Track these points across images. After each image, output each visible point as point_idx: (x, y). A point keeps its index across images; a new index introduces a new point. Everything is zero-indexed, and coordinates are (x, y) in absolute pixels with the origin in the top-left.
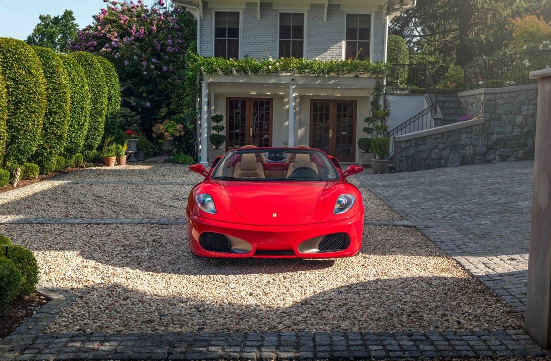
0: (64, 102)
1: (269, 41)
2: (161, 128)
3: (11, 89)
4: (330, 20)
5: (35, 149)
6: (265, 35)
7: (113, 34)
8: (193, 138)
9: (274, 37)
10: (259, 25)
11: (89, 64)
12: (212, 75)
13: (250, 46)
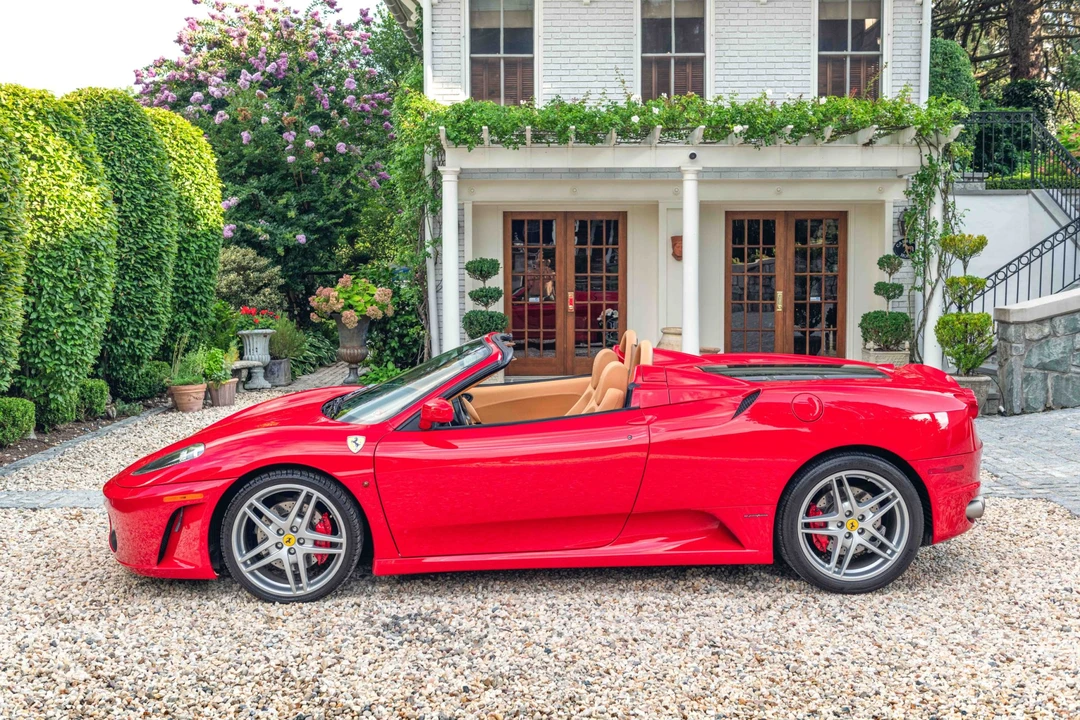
1: (615, 60)
2: (333, 300)
6: (605, 41)
7: (216, 72)
8: (418, 324)
9: (628, 48)
10: (587, 17)
11: (118, 120)
12: (470, 149)
13: (563, 73)
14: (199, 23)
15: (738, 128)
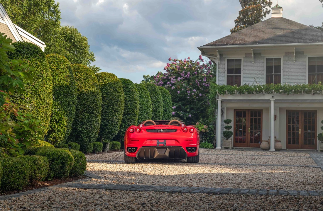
0: (135, 108)
1: (259, 75)
3: (105, 99)
4: (298, 61)
5: (117, 132)
6: (257, 71)
7: (173, 77)
8: (214, 134)
9: (262, 73)
10: (253, 66)
11: (153, 89)
12: (223, 95)
13: (248, 78)
14: (170, 65)
15: (281, 91)
